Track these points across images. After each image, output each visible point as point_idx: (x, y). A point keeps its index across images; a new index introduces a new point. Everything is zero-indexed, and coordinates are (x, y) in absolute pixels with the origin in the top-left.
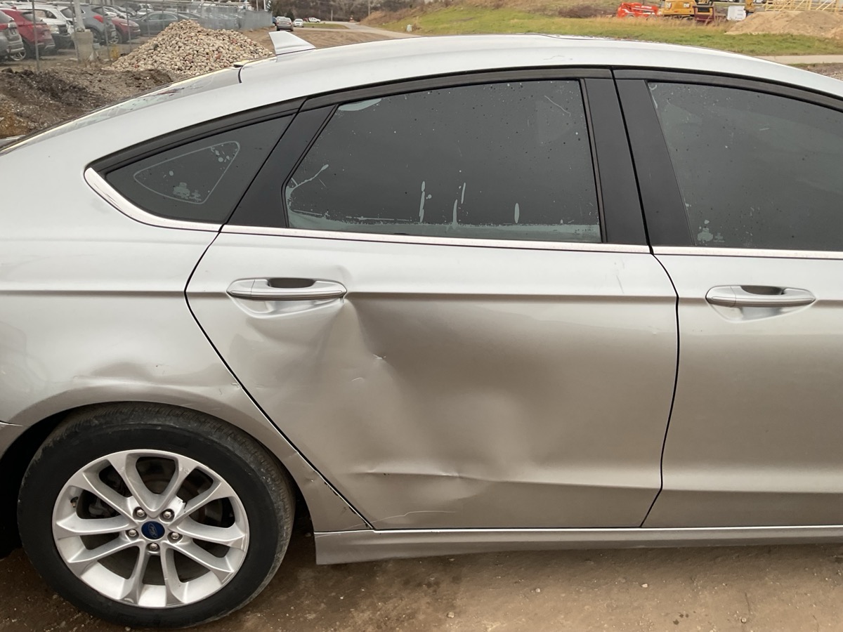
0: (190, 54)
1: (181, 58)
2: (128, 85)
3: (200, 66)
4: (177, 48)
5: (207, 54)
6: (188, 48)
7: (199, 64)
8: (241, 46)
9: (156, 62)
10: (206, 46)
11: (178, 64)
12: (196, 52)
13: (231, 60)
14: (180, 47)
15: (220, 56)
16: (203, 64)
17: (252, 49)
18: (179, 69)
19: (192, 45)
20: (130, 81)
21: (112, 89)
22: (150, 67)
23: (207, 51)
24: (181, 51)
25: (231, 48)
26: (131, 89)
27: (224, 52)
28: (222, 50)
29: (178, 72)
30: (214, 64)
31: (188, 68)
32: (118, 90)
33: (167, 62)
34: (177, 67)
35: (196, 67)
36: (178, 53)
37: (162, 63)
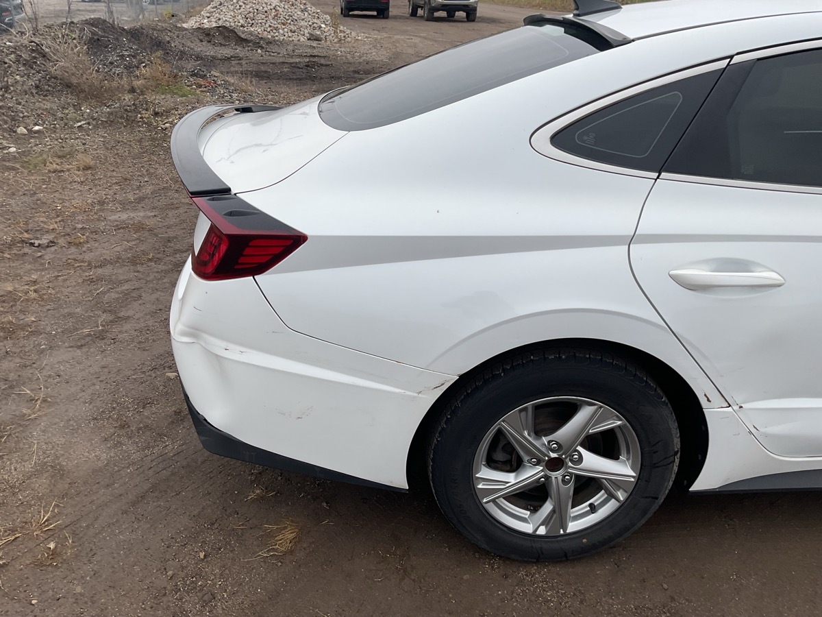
0: (250, 12)
1: (243, 16)
2: (201, 41)
3: (261, 23)
4: (238, 7)
5: (266, 12)
6: (248, 7)
7: (260, 21)
8: (293, 5)
9: (219, 19)
10: (264, 5)
11: (241, 21)
12: (256, 11)
13: (287, 17)
14: (240, 6)
15: (278, 14)
16: (264, 21)
17: (303, 7)
18: (242, 26)
19: (251, 4)
20: (202, 37)
21: (189, 44)
22: (214, 25)
23: (266, 9)
24: (242, 10)
25: (286, 7)
26: (203, 43)
27: (281, 10)
28: (278, 8)
29: (241, 28)
30: (272, 21)
31: (249, 25)
32: (193, 44)
33: (231, 20)
34: (240, 24)
35: (257, 24)
36: (239, 11)
37: (226, 20)
